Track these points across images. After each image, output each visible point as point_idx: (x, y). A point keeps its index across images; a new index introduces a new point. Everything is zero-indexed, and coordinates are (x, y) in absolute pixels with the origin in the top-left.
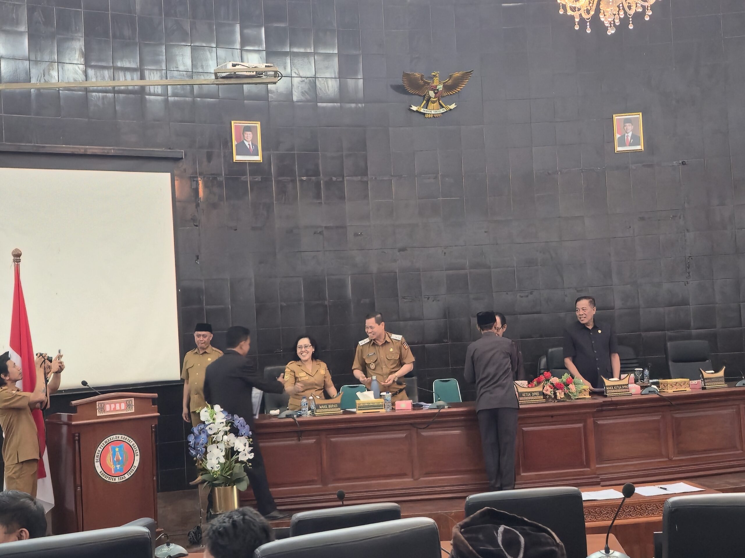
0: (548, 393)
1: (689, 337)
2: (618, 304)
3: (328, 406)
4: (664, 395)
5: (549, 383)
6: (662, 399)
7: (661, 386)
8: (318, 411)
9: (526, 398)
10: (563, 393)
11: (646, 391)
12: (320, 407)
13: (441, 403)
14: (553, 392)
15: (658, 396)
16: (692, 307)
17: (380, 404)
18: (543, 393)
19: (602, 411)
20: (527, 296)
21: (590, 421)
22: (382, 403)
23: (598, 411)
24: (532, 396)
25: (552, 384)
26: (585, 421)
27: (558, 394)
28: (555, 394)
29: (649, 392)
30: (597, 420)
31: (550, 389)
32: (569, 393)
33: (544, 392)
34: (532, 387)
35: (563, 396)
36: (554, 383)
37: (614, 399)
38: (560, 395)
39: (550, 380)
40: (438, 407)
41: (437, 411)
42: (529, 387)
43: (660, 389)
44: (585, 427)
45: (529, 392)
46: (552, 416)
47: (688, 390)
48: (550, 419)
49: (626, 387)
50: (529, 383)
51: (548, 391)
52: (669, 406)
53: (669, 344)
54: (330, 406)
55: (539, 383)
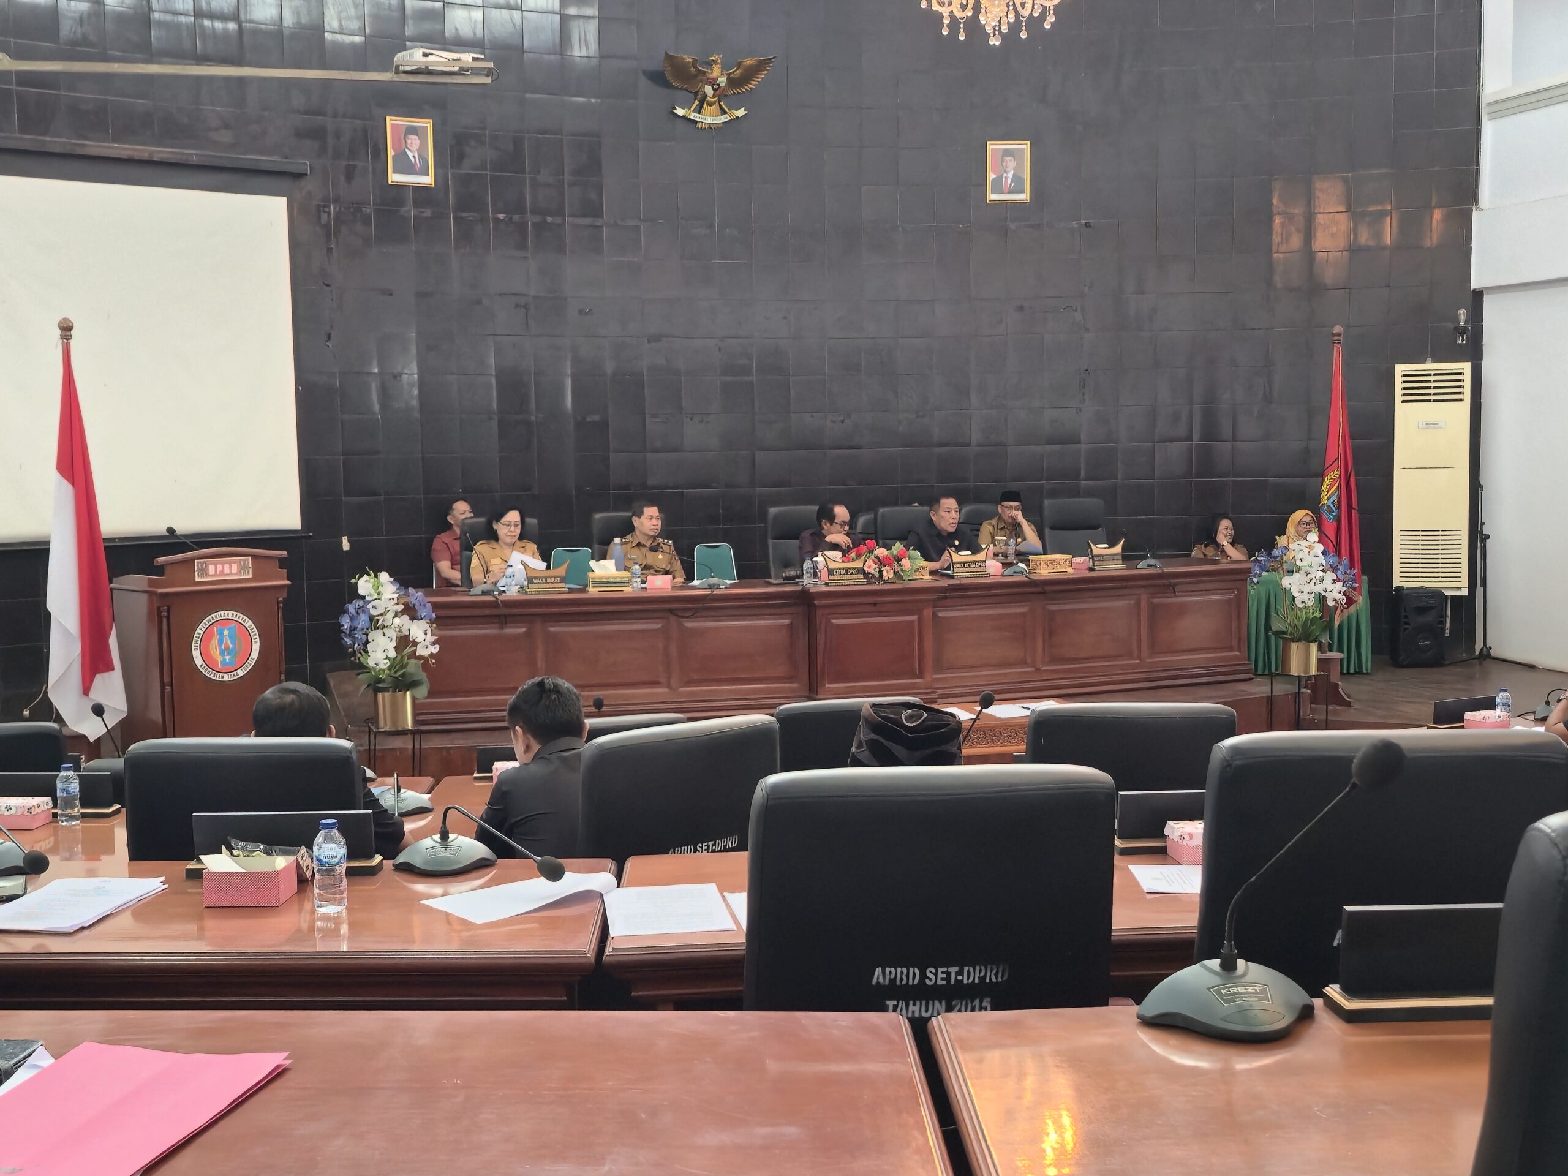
0: (871, 571)
1: (1076, 492)
2: (975, 436)
3: (546, 580)
4: (1034, 577)
5: (873, 557)
6: (1032, 583)
7: (1032, 565)
8: (530, 586)
9: (839, 577)
10: (892, 571)
11: (1009, 571)
12: (535, 581)
13: (715, 580)
14: (877, 570)
15: (1026, 579)
16: (1084, 446)
17: (625, 579)
18: (864, 571)
19: (946, 598)
20: (842, 422)
21: (928, 613)
22: (627, 578)
23: (940, 599)
24: (847, 574)
25: (877, 557)
26: (919, 612)
27: (885, 573)
28: (881, 572)
29: (1015, 573)
30: (938, 611)
31: (874, 565)
32: (900, 572)
33: (865, 568)
34: (849, 561)
35: (891, 576)
36: (879, 556)
37: (964, 581)
38: (888, 573)
39: (875, 552)
40: (711, 587)
41: (708, 592)
42: (843, 562)
43: (1030, 568)
44: (920, 620)
45: (844, 569)
46: (875, 604)
47: (1070, 571)
48: (873, 608)
49: (982, 564)
50: (844, 555)
51: (871, 567)
52: (1040, 593)
53: (1046, 502)
54: (549, 580)
55: (859, 556)
